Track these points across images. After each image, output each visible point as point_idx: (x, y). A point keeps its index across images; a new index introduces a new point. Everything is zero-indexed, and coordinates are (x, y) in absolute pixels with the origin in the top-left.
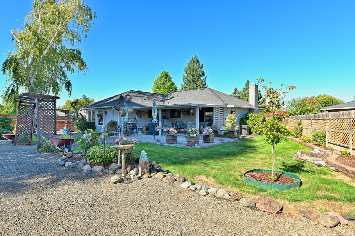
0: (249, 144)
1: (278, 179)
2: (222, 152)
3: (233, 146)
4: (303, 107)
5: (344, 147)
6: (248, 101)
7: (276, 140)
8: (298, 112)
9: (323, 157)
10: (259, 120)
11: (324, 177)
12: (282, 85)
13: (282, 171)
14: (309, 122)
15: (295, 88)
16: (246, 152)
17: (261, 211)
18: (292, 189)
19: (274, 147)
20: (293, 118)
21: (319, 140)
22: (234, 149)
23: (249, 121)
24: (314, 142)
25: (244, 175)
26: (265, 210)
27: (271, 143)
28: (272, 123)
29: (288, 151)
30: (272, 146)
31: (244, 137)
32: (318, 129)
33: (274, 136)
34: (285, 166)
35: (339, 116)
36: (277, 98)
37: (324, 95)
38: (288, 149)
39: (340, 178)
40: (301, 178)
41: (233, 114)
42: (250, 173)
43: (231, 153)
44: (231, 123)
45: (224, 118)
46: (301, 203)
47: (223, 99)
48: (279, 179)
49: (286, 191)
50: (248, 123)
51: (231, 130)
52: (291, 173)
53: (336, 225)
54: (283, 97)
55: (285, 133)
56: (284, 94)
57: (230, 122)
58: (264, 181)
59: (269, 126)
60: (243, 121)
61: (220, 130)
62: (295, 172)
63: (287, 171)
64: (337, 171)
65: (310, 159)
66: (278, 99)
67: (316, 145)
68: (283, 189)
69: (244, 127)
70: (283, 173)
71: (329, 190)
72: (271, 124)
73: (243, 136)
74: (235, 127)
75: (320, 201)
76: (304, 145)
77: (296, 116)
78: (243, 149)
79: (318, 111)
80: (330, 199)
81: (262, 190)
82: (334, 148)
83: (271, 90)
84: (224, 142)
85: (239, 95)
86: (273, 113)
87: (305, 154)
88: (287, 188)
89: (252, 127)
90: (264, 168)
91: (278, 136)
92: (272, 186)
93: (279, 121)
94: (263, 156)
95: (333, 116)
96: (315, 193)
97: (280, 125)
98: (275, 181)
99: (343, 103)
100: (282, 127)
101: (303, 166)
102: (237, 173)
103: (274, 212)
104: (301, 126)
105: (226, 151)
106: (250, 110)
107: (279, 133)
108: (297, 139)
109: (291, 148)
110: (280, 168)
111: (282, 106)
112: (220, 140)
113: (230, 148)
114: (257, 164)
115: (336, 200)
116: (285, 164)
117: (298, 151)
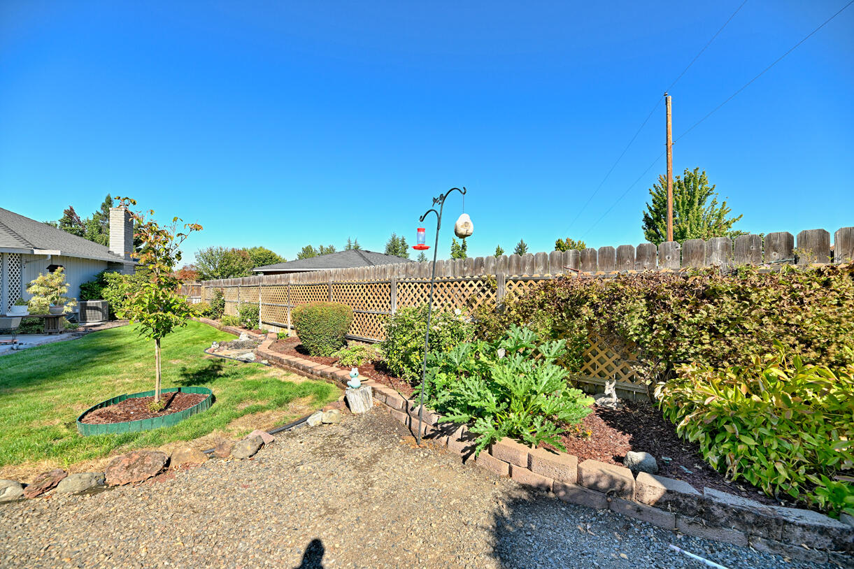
0: (104, 342)
1: (168, 406)
2: (10, 376)
3: (53, 353)
4: (226, 265)
5: (282, 327)
6: (107, 244)
7: (164, 328)
8: (219, 274)
9: (252, 346)
10: (122, 287)
11: (252, 378)
12: (175, 220)
13: (179, 385)
14: (235, 290)
15: (201, 228)
16: (92, 362)
17: (120, 487)
18: (195, 415)
19: (158, 342)
20: (209, 284)
21: (249, 320)
22: (55, 361)
23: (108, 289)
24: (242, 323)
25: (80, 419)
26: (129, 480)
27: (152, 336)
28: (154, 293)
29: (195, 346)
30: (155, 340)
31: (93, 329)
32: (248, 301)
33: (158, 319)
34: (186, 375)
35: (276, 282)
36: (164, 243)
37: (261, 247)
38: (195, 342)
39: (273, 374)
40: (213, 390)
41: (55, 273)
42: (97, 411)
43: (46, 372)
44: (50, 297)
45: (24, 282)
46: (209, 435)
47: (20, 233)
48: (171, 405)
49: (182, 422)
50: (105, 295)
51: (50, 314)
52: (196, 386)
53: (259, 449)
54: (178, 243)
55: (183, 312)
56: (180, 237)
57: (46, 295)
58: (136, 418)
59: (147, 301)
60: (90, 290)
61: (6, 316)
62: (204, 382)
63: (189, 384)
64: (269, 365)
65: (233, 353)
66: (167, 246)
67: (246, 328)
68: (177, 421)
69: (93, 303)
70: (180, 389)
71: (255, 397)
72: (151, 296)
73: (89, 326)
74: (62, 305)
75: (241, 419)
76: (227, 331)
77: (215, 280)
78: (86, 358)
79: (249, 273)
80: (254, 411)
81: (127, 439)
82: (270, 331)
83: (151, 225)
84: (21, 346)
85: (81, 228)
86: (157, 274)
87: (226, 347)
88: (184, 417)
89: (116, 304)
90: (137, 391)
91: (167, 320)
92: (152, 423)
93: (170, 289)
94: (139, 365)
95: (269, 280)
96: (234, 409)
97: (173, 296)
98: (161, 410)
99: (284, 261)
100: (176, 302)
101: (220, 368)
102: (57, 421)
103: (150, 476)
104: (222, 298)
105: (25, 370)
106: (112, 266)
107: (169, 314)
108: (215, 321)
109: (203, 340)
110: (175, 382)
111: (176, 260)
112: (6, 344)
113: (42, 361)
114: (123, 385)
115: (262, 409)
116: (186, 372)
117: (214, 343)
